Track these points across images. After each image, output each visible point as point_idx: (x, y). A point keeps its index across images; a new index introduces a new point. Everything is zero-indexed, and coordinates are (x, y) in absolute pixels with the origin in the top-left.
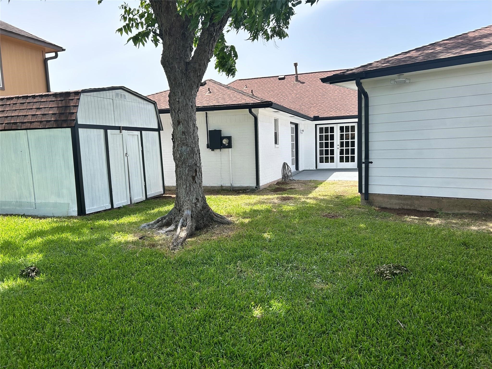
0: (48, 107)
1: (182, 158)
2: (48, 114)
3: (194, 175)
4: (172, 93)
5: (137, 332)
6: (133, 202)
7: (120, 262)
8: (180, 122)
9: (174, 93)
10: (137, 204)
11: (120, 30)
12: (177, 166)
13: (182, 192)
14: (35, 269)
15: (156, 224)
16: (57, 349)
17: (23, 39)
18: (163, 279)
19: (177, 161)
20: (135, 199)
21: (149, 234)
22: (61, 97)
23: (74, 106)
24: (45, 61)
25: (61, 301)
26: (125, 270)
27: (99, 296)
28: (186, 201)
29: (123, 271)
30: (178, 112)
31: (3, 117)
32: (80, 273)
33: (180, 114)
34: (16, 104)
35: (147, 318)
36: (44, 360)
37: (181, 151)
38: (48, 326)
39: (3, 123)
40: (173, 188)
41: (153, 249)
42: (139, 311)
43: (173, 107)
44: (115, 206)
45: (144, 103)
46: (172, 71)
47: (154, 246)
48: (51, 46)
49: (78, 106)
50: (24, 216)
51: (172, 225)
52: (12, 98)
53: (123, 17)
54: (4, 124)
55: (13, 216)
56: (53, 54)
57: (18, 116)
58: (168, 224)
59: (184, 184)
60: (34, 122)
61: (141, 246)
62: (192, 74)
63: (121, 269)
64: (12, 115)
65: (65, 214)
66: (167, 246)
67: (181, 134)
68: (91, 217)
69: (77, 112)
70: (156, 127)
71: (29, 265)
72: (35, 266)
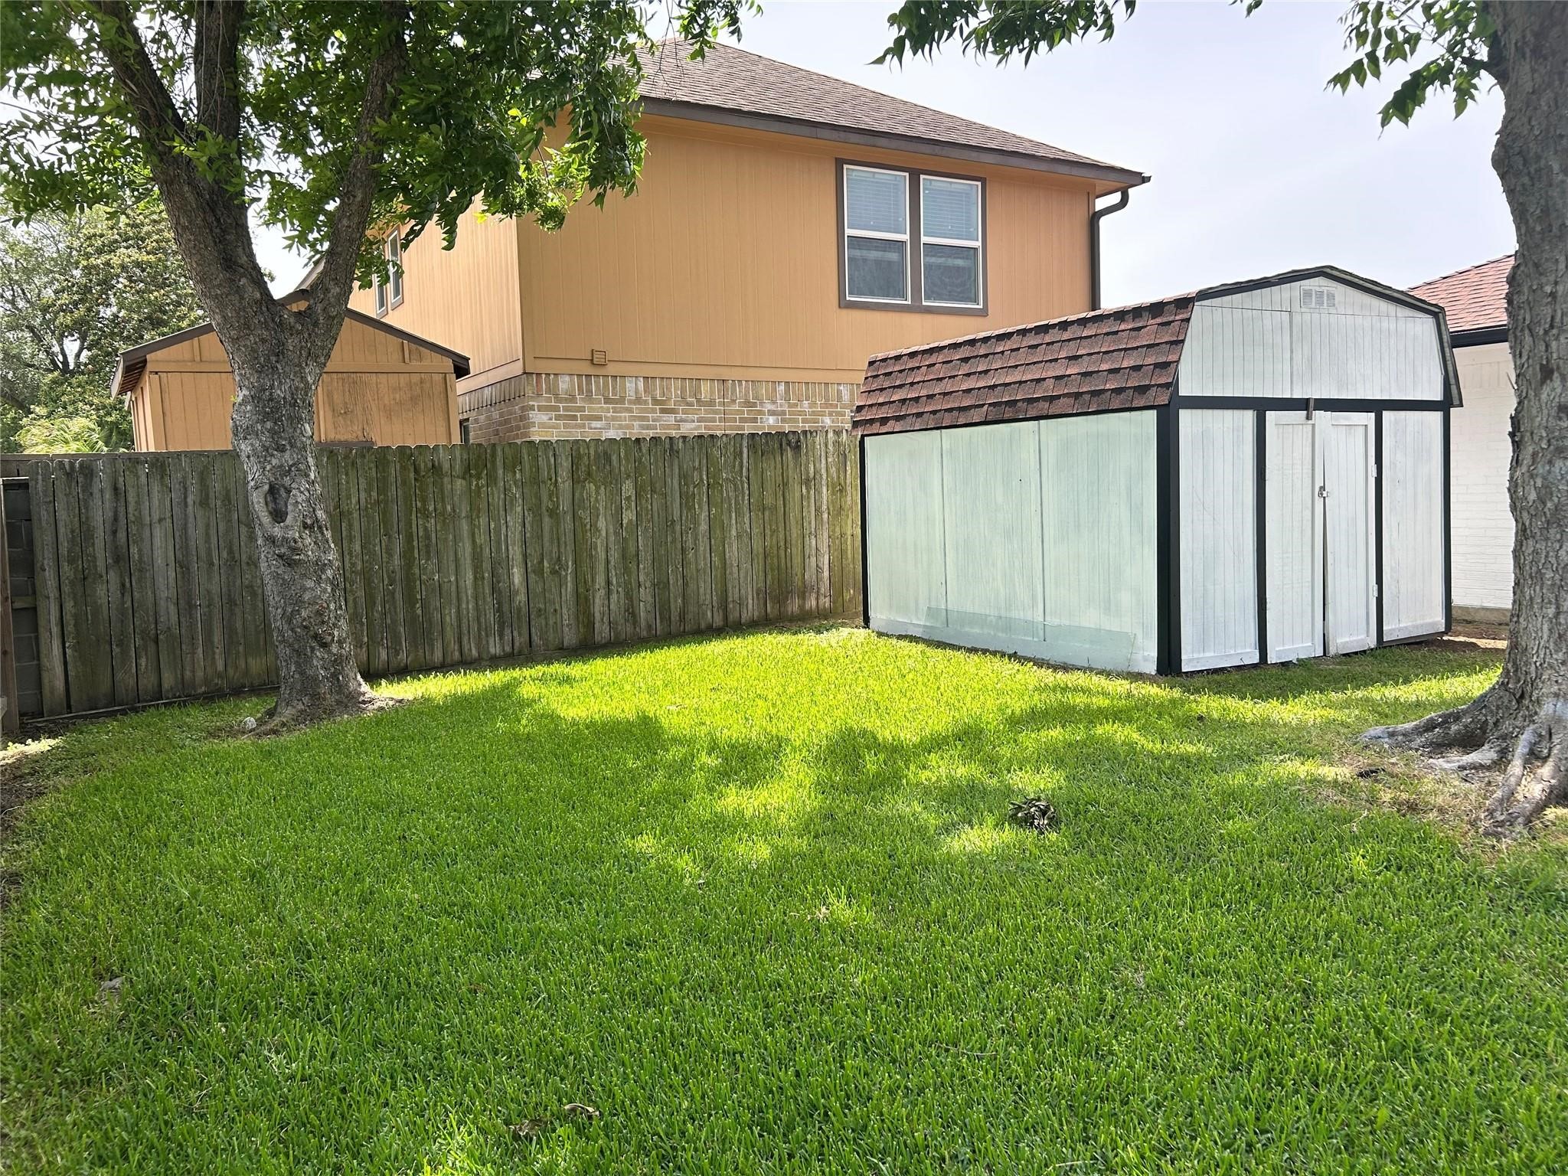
0: (1098, 353)
1: (1549, 505)
2: (1099, 371)
4: (1530, 265)
5: (1361, 1086)
6: (1332, 651)
7: (1295, 840)
8: (1551, 372)
9: (1537, 265)
10: (1349, 659)
11: (1341, 80)
12: (1523, 534)
13: (1539, 632)
14: (1047, 807)
15: (1421, 734)
16: (1111, 1052)
17: (1043, 166)
18: (1452, 932)
19: (1525, 514)
20: (1339, 641)
21: (1393, 764)
22: (1137, 320)
23: (1172, 343)
24: (1094, 218)
25: (1118, 916)
26: (1310, 869)
27: (1228, 932)
28: (1551, 666)
29: (1304, 872)
30: (1546, 332)
31: (984, 387)
32: (1167, 847)
33: (1557, 339)
34: (1018, 349)
35: (1397, 1050)
36: (1075, 1071)
37: (1544, 479)
38: (1085, 977)
39: (983, 405)
40: (1482, 613)
41: (1413, 820)
42: (1367, 1017)
43: (1528, 317)
44: (1272, 658)
45: (1399, 315)
46: (1537, 185)
47: (1414, 810)
48: (1112, 175)
49: (1183, 341)
50: (1014, 656)
51: (1486, 747)
52: (1009, 335)
53: (1353, 35)
54: (986, 407)
55: (990, 653)
56: (1115, 198)
57: (1020, 382)
58: (1470, 741)
59: (1550, 602)
60: (1058, 397)
61: (1367, 801)
63: (1298, 865)
64: (1007, 381)
65: (1123, 667)
66: (1466, 818)
67: (1553, 413)
68: (1198, 681)
69: (1178, 362)
70: (1437, 395)
71: (1032, 796)
72: (1048, 800)
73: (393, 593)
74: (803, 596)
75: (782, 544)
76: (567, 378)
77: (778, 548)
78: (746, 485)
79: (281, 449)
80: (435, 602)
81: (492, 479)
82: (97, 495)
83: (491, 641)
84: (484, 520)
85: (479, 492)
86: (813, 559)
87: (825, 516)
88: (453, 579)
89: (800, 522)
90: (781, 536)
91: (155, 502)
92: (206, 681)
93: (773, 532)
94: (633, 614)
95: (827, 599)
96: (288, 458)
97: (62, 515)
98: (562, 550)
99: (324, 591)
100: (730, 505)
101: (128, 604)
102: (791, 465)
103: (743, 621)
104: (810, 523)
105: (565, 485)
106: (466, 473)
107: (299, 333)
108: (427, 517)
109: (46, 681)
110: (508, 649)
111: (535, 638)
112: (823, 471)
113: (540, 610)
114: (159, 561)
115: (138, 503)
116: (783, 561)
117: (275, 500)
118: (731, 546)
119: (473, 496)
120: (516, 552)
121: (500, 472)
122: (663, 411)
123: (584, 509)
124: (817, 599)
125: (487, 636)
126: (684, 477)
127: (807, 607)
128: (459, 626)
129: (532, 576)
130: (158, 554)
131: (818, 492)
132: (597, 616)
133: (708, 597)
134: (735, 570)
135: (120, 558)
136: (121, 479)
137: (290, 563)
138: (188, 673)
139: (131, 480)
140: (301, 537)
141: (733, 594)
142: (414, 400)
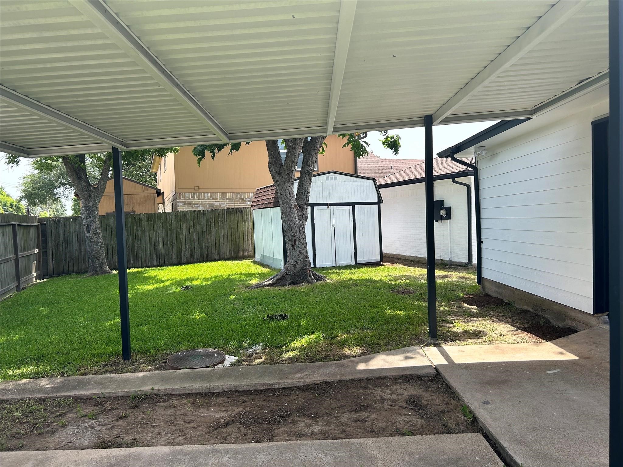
3: (293, 244)
6: (338, 265)
20: (340, 263)
44: (318, 266)
54: (264, 204)
60: (272, 203)
62: (283, 173)
64: (268, 198)
70: (376, 200)
73: (129, 249)
74: (243, 251)
75: (237, 238)
76: (188, 194)
77: (236, 239)
78: (226, 222)
79: (90, 217)
80: (140, 252)
81: (154, 222)
82: (61, 226)
83: (154, 262)
84: (152, 232)
85: (151, 225)
86: (247, 242)
87: (250, 230)
88: (144, 246)
89: (242, 232)
90: (237, 236)
91: (73, 228)
92: (84, 269)
93: (234, 234)
94: (193, 256)
95: (251, 253)
96: (92, 219)
97: (53, 231)
98: (173, 239)
99: (99, 248)
100: (221, 227)
101: (67, 251)
102: (240, 216)
103: (225, 258)
104: (245, 232)
105: (174, 223)
106: (148, 220)
107: (94, 192)
108: (138, 231)
109: (49, 269)
110: (158, 264)
111: (166, 261)
112: (250, 218)
113: (167, 254)
114: (74, 241)
115: (70, 228)
116: (237, 242)
117: (88, 228)
118: (221, 238)
119: (149, 226)
120: (161, 240)
121: (157, 220)
122: (215, 202)
123: (179, 229)
124: (248, 253)
125: (153, 260)
126: (207, 220)
127: (245, 255)
128: (146, 258)
129: (165, 245)
130: (74, 239)
131: (248, 224)
132: (183, 256)
133: (215, 251)
134: (223, 244)
135: (65, 241)
136: (66, 223)
137: (91, 242)
138: (80, 267)
139: (68, 223)
140: (93, 236)
141: (222, 251)
142: (146, 201)
